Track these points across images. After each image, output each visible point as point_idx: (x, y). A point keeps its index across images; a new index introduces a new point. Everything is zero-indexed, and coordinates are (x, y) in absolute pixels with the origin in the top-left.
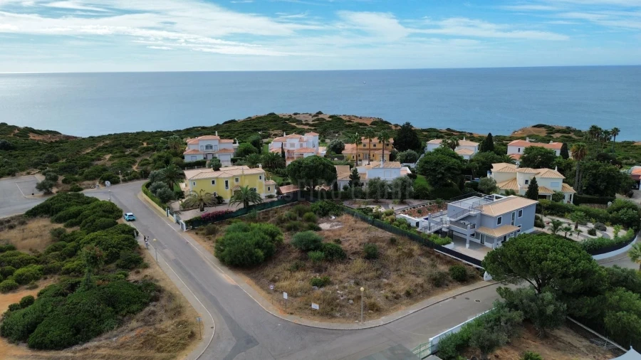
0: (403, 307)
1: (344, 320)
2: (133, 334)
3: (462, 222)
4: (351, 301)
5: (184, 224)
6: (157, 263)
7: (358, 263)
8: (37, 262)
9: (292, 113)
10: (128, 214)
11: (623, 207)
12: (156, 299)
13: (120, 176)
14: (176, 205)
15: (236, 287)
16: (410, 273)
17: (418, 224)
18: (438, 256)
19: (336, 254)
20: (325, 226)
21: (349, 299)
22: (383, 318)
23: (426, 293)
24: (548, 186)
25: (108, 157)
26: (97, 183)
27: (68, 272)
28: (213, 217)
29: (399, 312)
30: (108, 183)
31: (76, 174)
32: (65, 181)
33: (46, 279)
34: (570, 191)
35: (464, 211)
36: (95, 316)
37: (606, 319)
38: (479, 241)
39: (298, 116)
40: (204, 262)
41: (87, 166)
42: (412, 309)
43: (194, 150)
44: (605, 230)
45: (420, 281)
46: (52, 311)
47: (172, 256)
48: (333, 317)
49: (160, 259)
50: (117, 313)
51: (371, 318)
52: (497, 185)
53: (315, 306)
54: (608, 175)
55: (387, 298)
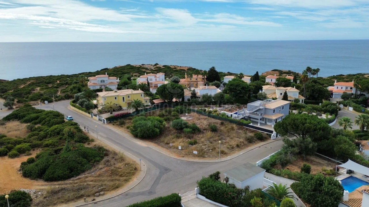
0: (237, 152)
1: (211, 158)
2: (104, 170)
3: (255, 113)
4: (211, 151)
5: (105, 120)
6: (98, 139)
7: (209, 134)
8: (25, 142)
9: (141, 64)
10: (69, 116)
11: (329, 105)
12: (107, 155)
13: (53, 98)
14: (95, 111)
15: (148, 147)
17: (231, 115)
18: (247, 129)
19: (196, 130)
20: (183, 118)
21: (209, 150)
22: (229, 157)
23: (246, 146)
24: (292, 96)
25: (38, 88)
26: (39, 102)
27: (47, 146)
28: (120, 116)
29: (236, 154)
30: (46, 102)
31: (24, 98)
32: (18, 102)
33: (34, 150)
34: (302, 98)
35: (257, 107)
36: (79, 163)
37: (335, 149)
38: (264, 122)
39: (144, 66)
40: (124, 138)
41: (29, 93)
42: (242, 152)
43: (94, 83)
44: (321, 116)
45: (242, 140)
46: (53, 162)
47: (105, 136)
48: (204, 157)
49: (99, 138)
50: (89, 161)
51: (223, 157)
52: (267, 96)
53: (195, 152)
54: (319, 90)
55: (228, 148)
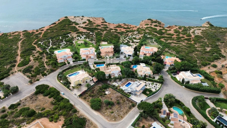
1: (118, 121)
5: (78, 97)
6: (80, 110)
7: (117, 106)
11: (160, 79)
14: (71, 87)
15: (98, 115)
16: (126, 107)
20: (107, 93)
21: (117, 116)
22: (123, 119)
23: (129, 111)
24: (148, 73)
26: (42, 76)
28: (83, 93)
30: (45, 76)
33: (60, 117)
34: (152, 73)
42: (127, 116)
43: (60, 58)
44: (157, 85)
47: (81, 107)
50: (83, 126)
55: (123, 114)
